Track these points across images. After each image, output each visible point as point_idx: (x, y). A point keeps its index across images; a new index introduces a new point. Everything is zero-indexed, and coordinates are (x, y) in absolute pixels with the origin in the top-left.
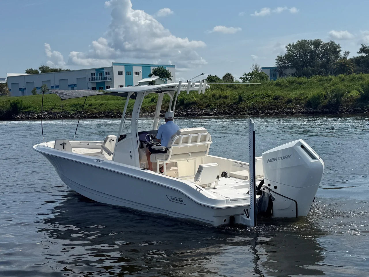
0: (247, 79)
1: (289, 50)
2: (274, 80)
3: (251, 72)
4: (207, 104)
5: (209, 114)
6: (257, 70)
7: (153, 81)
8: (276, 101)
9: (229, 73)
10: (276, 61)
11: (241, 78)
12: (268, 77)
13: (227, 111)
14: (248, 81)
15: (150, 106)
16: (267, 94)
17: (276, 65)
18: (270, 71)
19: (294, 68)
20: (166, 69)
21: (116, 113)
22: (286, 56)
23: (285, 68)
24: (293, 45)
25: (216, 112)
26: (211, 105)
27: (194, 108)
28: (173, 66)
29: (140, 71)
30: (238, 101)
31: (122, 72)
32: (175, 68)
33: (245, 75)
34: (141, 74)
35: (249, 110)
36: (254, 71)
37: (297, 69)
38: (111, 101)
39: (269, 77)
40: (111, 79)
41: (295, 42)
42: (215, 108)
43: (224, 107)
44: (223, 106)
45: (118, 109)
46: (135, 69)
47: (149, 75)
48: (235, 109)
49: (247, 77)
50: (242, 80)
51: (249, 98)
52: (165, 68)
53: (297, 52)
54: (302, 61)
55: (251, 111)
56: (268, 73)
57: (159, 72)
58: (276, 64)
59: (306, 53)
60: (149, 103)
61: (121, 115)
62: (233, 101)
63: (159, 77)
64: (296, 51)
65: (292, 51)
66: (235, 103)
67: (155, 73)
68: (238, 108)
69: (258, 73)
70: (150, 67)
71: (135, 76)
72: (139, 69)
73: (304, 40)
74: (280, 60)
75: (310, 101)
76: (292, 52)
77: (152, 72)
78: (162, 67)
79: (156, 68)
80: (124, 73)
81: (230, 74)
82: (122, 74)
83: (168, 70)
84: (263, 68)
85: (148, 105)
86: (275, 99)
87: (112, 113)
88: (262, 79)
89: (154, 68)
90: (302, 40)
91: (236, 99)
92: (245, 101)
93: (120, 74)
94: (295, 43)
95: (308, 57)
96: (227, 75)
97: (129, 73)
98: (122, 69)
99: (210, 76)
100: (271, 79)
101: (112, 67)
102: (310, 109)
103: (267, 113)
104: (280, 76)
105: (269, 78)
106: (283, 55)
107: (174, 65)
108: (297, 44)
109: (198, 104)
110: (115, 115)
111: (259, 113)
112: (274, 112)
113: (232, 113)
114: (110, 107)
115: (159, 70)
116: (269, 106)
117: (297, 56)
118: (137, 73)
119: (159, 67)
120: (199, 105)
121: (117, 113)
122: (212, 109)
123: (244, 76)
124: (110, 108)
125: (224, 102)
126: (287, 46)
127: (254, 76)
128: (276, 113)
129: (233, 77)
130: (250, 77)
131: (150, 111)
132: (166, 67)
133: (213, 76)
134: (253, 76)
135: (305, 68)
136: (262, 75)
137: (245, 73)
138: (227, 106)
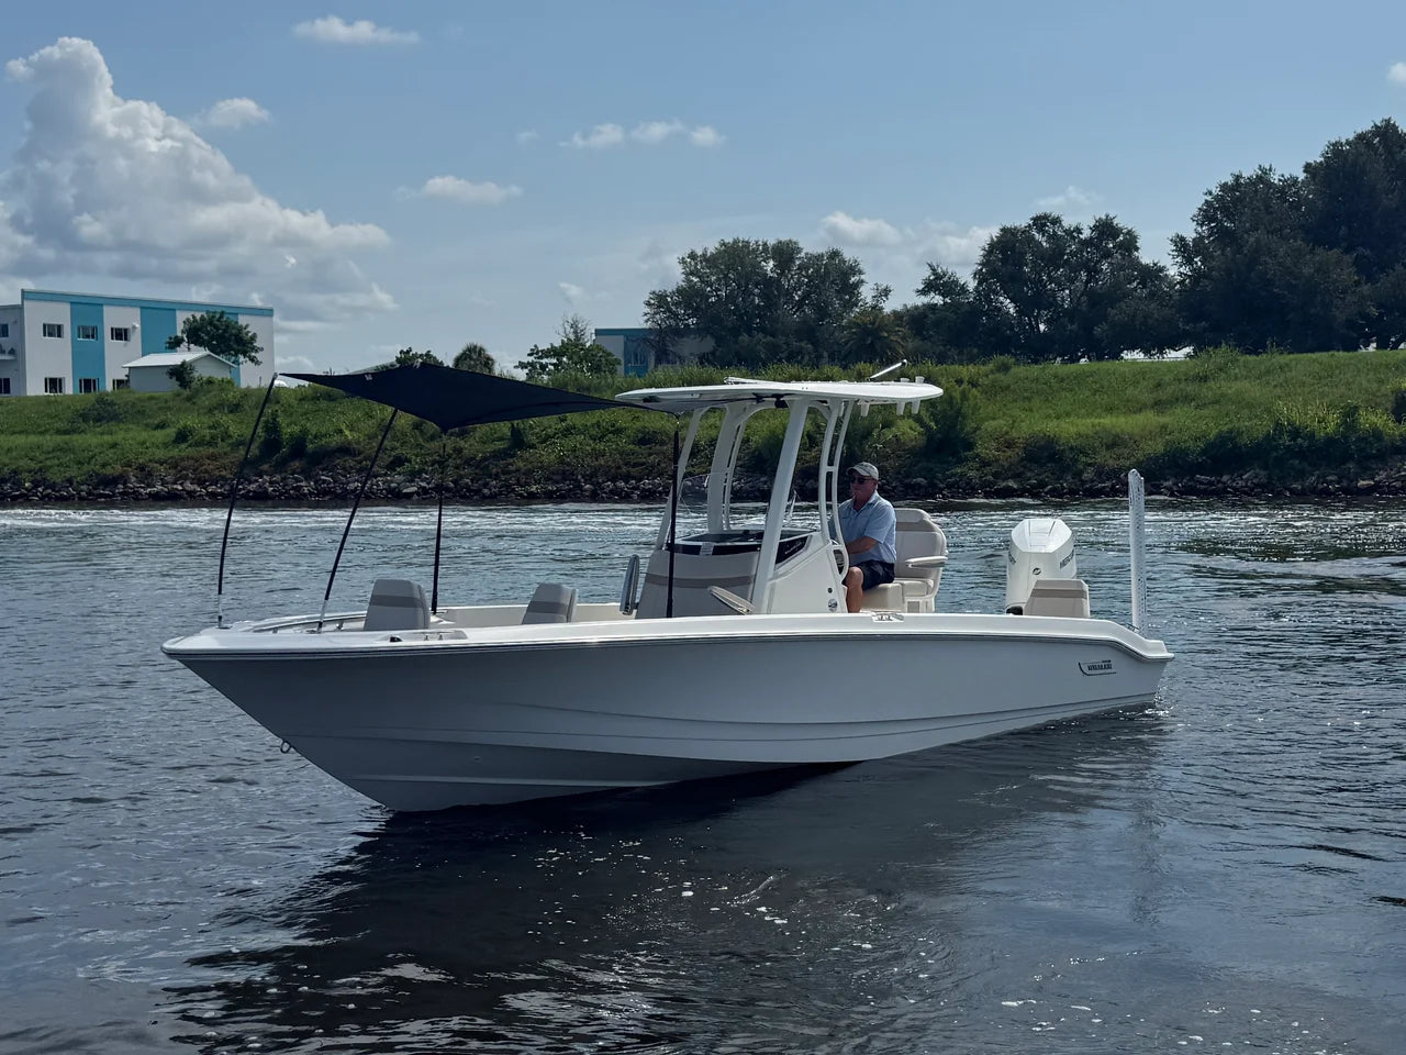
0: (543, 367)
1: (692, 273)
2: (639, 377)
3: (557, 344)
4: (393, 453)
5: (400, 491)
6: (578, 339)
7: (184, 363)
8: (644, 449)
9: (479, 345)
10: (647, 310)
11: (522, 365)
12: (619, 364)
13: (467, 484)
14: (546, 377)
15: (172, 457)
16: (613, 426)
17: (647, 321)
18: (625, 344)
19: (709, 337)
20: (237, 323)
21: (32, 482)
22: (680, 291)
23: (678, 333)
24: (704, 255)
25: (428, 484)
26: (409, 461)
27: (344, 469)
28: (268, 313)
29: (134, 327)
30: (509, 448)
31: (59, 327)
32: (275, 318)
33: (537, 353)
34: (136, 338)
35: (548, 479)
36: (569, 339)
37: (719, 340)
38: (13, 438)
39: (623, 362)
40: (12, 352)
41: (712, 246)
42: (421, 471)
43: (457, 468)
44: (451, 462)
45: (40, 470)
46: (113, 318)
47: (170, 343)
48: (497, 477)
49: (544, 361)
50: (526, 371)
51: (548, 437)
52: (232, 317)
53: (718, 279)
54: (734, 313)
55: (557, 483)
56: (616, 348)
57: (208, 333)
58: (646, 318)
59: (747, 286)
60: (165, 445)
61: (50, 491)
62: (491, 448)
63: (208, 352)
64: (713, 278)
65: (699, 277)
66: (497, 455)
67: (195, 334)
68: (509, 473)
69: (582, 349)
70: (175, 310)
71: (112, 346)
72: (131, 319)
73: (741, 239)
74: (659, 307)
75: (760, 454)
76: (702, 282)
77: (183, 332)
78: (222, 313)
79: (198, 316)
80: (67, 330)
81: (481, 349)
82: (59, 336)
83: (247, 326)
84: (598, 332)
85: (160, 454)
86: (642, 442)
87: (14, 483)
88: (596, 369)
89: (188, 315)
90: (736, 242)
91: (501, 439)
92: (533, 446)
93: (51, 335)
94: (711, 250)
95: (754, 300)
96: (469, 350)
97: (89, 332)
98: (61, 315)
99: (408, 352)
100: (626, 372)
101: (20, 308)
102: (762, 479)
103: (611, 491)
104: (659, 361)
105: (620, 369)
106: (670, 288)
107: (270, 306)
108: (719, 252)
109: (359, 454)
110: (26, 489)
111: (586, 491)
112: (637, 488)
113: (486, 491)
114: (7, 461)
115: (211, 323)
116: (620, 468)
117: (718, 295)
118: (120, 334)
119: (208, 312)
120: (362, 456)
121: (36, 484)
122: (413, 476)
123: (531, 359)
124: (5, 465)
125: (459, 451)
126: (683, 258)
127: (569, 359)
128: (644, 490)
129: (492, 360)
130: (555, 361)
131: (168, 478)
132: (237, 314)
133: (419, 353)
134: (565, 359)
135: (745, 338)
136: (596, 355)
137: (536, 346)
138: (468, 462)
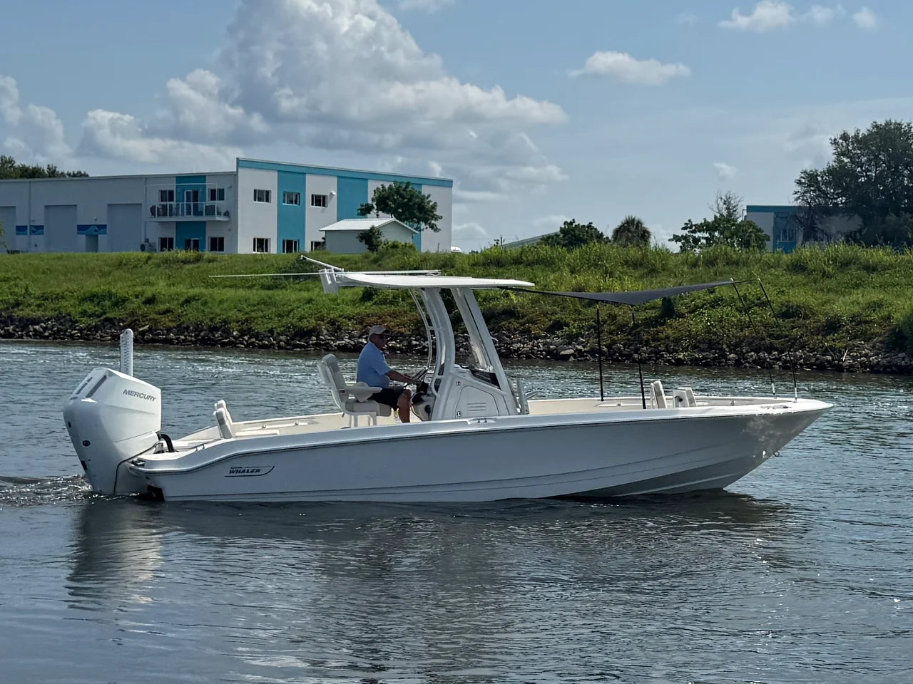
0: (696, 241)
1: (843, 154)
2: (786, 253)
3: (710, 219)
4: (553, 318)
5: (558, 353)
6: (730, 214)
7: (373, 228)
8: (787, 323)
9: (637, 218)
10: (798, 188)
11: (676, 239)
12: (768, 239)
13: (619, 348)
14: (698, 250)
15: (357, 314)
16: (759, 299)
17: (796, 200)
18: (775, 223)
19: (856, 216)
20: (420, 192)
21: (239, 331)
22: (830, 171)
23: (827, 211)
24: (856, 136)
25: (584, 347)
26: (567, 325)
27: (509, 330)
28: (448, 184)
29: (331, 194)
30: (661, 317)
31: (268, 193)
33: (691, 227)
34: (333, 204)
35: (695, 347)
36: (721, 215)
37: (867, 220)
38: (224, 291)
39: (772, 239)
40: (227, 214)
41: (864, 128)
42: (579, 335)
43: (611, 333)
44: (606, 328)
45: (247, 320)
46: (314, 185)
47: (361, 210)
48: (647, 343)
49: (697, 235)
50: (680, 244)
51: (697, 307)
52: (416, 188)
53: (869, 161)
54: (883, 192)
55: (704, 351)
56: (766, 225)
57: (394, 202)
58: (796, 196)
59: (896, 168)
60: (354, 302)
61: (254, 340)
62: (642, 316)
63: (394, 219)
64: (864, 159)
65: (850, 158)
66: (650, 323)
67: (383, 203)
68: (658, 340)
69: (733, 225)
70: (367, 179)
71: (311, 210)
72: (328, 187)
73: (893, 121)
74: (810, 186)
75: (900, 332)
76: (852, 162)
77: (373, 200)
78: (408, 184)
79: (387, 186)
80: (274, 196)
81: (639, 222)
82: (267, 201)
83: (429, 196)
84: (750, 209)
85: (350, 310)
86: (786, 315)
87: (223, 331)
88: (746, 244)
89: (378, 185)
90: (888, 124)
91: (654, 308)
92: (682, 316)
93: (260, 200)
94: (863, 131)
95: (903, 181)
96: (627, 222)
97: (293, 198)
98: (269, 181)
99: (571, 223)
100: (775, 247)
101: (234, 176)
102: (900, 355)
103: (754, 361)
104: (806, 238)
105: (769, 244)
106: (821, 168)
107: (449, 178)
108: (871, 134)
109: (523, 317)
110: (234, 337)
111: (730, 360)
112: (779, 359)
113: (636, 356)
114: (218, 311)
115: (398, 192)
116: (763, 339)
117: (867, 176)
118: (319, 201)
119: (395, 182)
120: (526, 318)
121: (242, 333)
122: (571, 339)
123: (685, 232)
124: (219, 315)
125: (614, 317)
126: (835, 140)
127: (721, 233)
128: (786, 362)
129: (648, 233)
130: (707, 235)
131: (355, 333)
132: (421, 185)
133: (582, 224)
134: (716, 234)
135: (892, 217)
136: (746, 231)
137: (690, 221)
138: (621, 328)
